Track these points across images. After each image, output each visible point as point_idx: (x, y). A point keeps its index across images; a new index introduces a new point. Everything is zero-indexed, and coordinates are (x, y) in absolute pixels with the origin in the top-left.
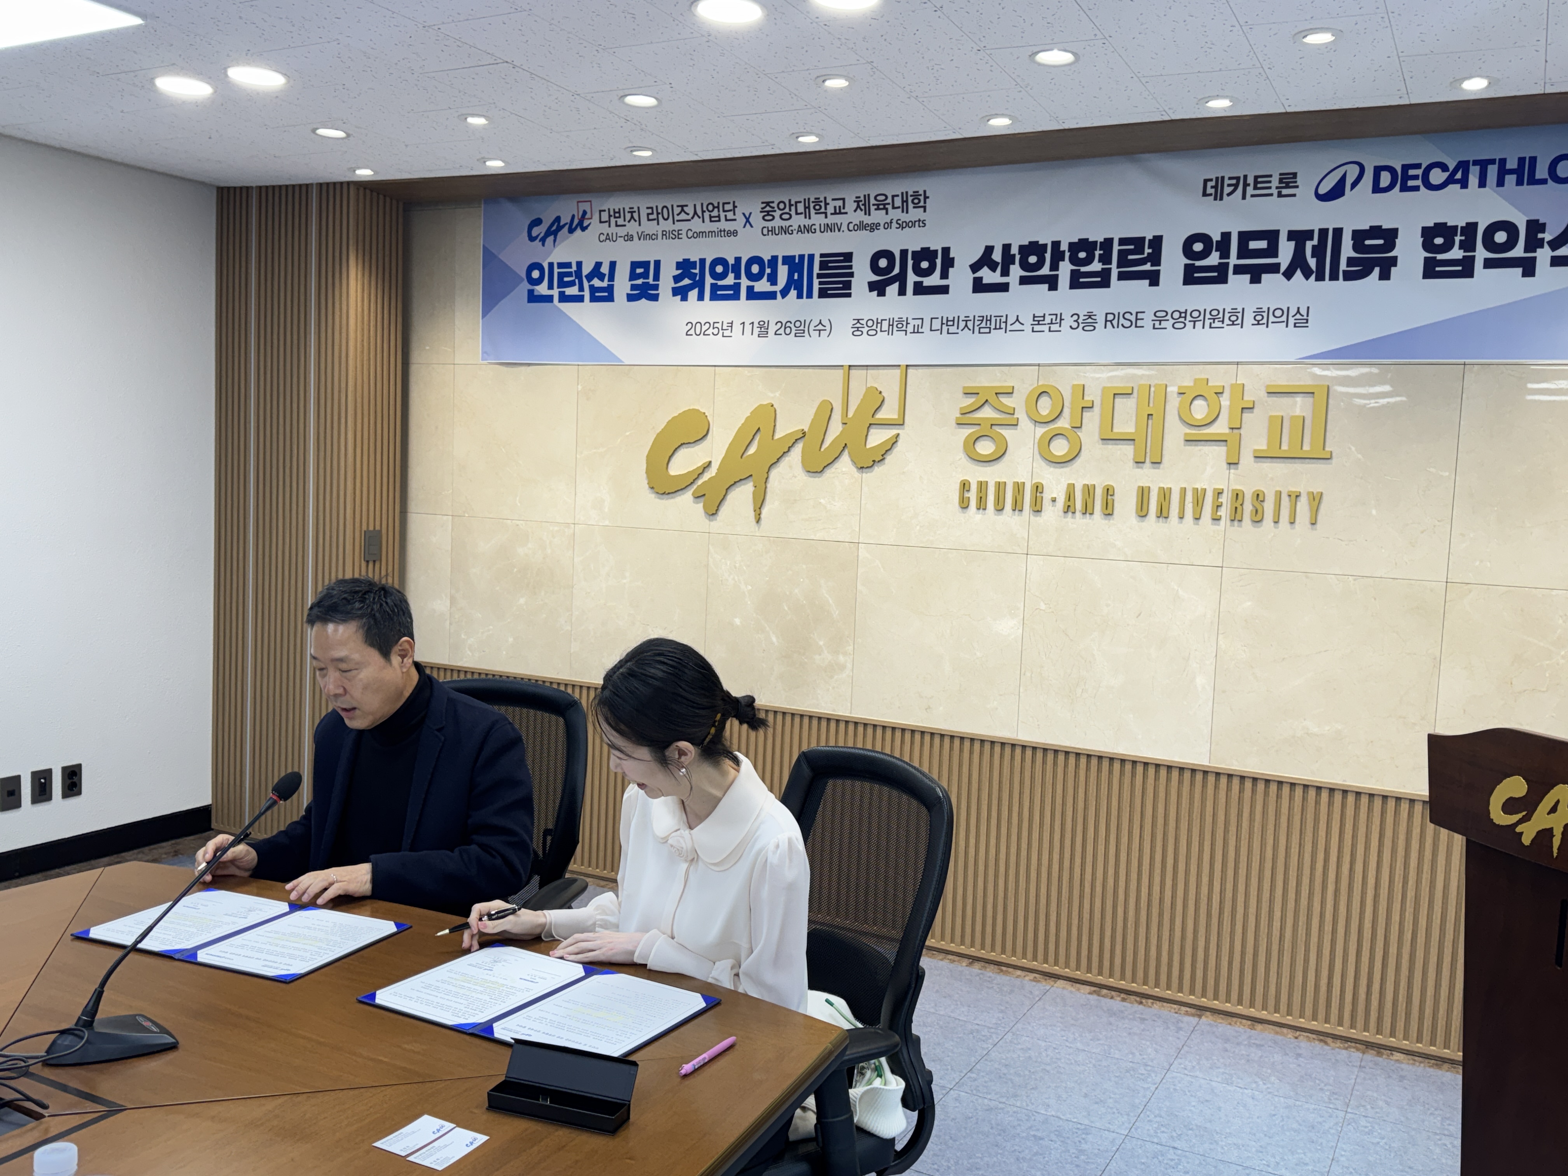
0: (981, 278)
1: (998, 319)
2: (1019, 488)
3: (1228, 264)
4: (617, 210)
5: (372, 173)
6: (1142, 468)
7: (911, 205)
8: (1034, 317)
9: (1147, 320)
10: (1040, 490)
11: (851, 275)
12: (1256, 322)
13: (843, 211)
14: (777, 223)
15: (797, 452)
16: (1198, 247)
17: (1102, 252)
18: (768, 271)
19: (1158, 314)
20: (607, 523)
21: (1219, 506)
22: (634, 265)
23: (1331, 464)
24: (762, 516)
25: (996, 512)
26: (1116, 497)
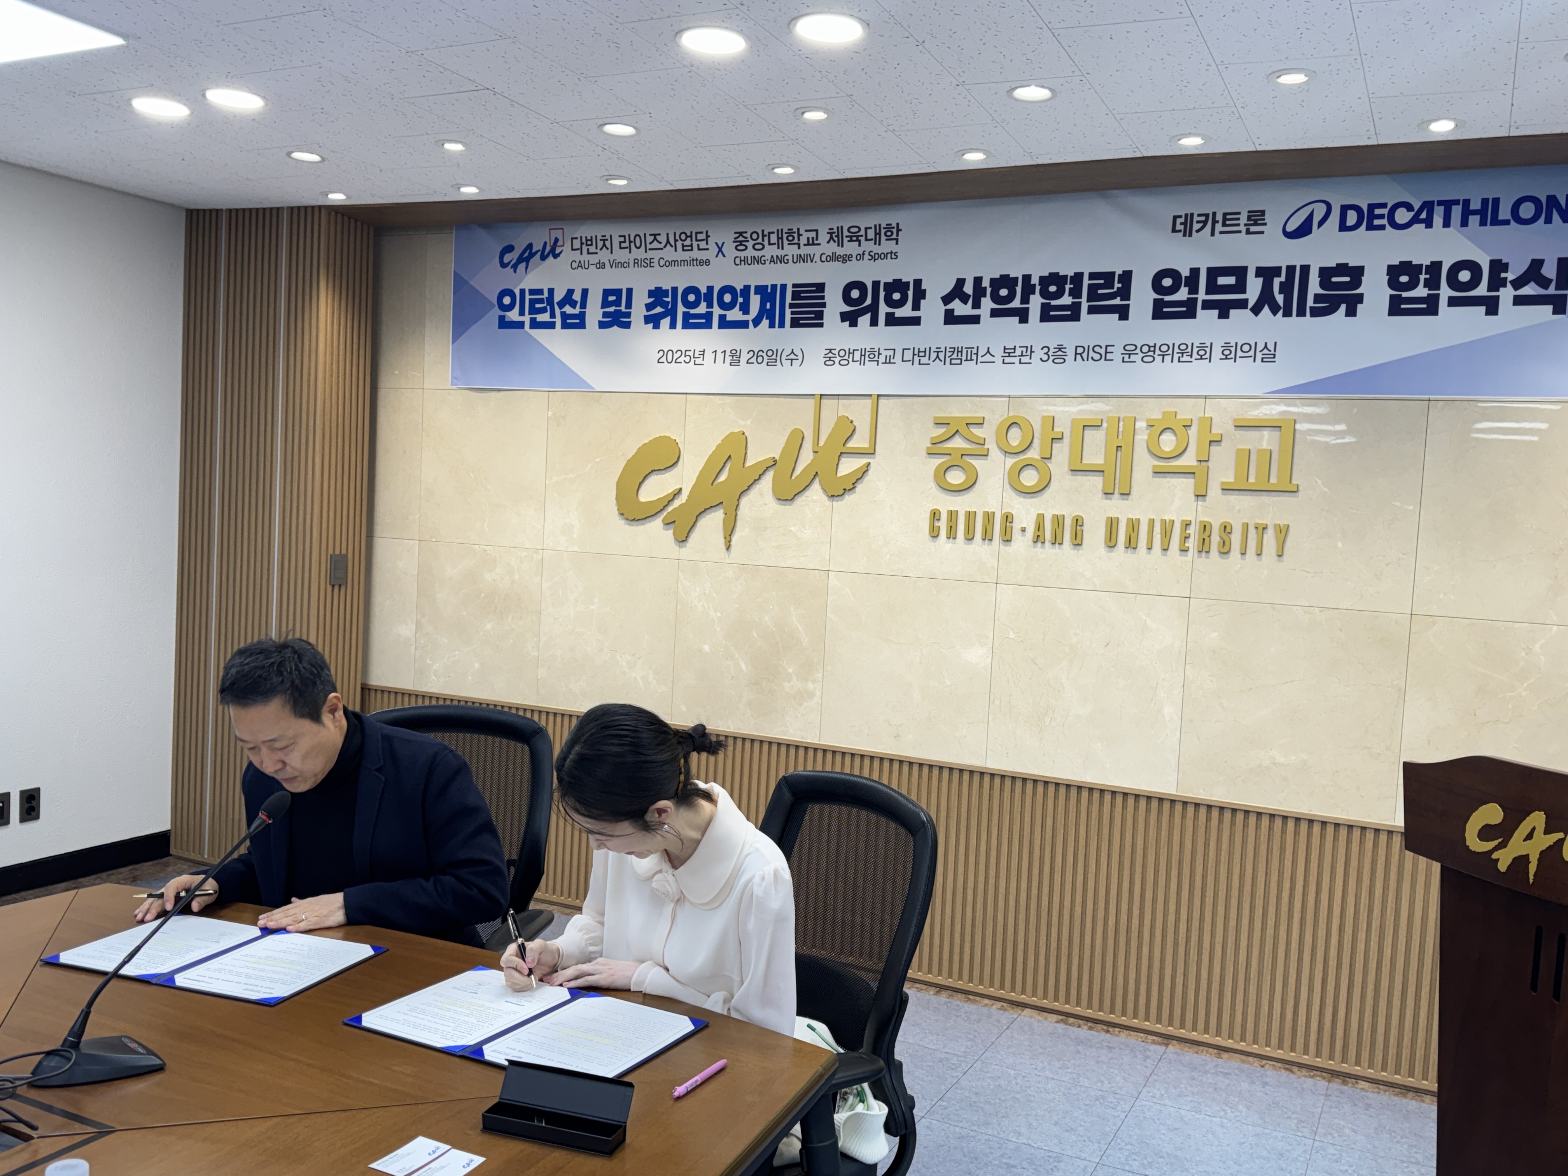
0: (953, 310)
1: (969, 350)
2: (989, 517)
3: (1197, 299)
4: (589, 238)
5: (345, 197)
6: (1111, 499)
7: (883, 237)
8: (1005, 349)
9: (1117, 353)
10: (1010, 519)
11: (824, 305)
12: (1224, 357)
13: (816, 242)
14: (750, 253)
15: (768, 480)
16: (1167, 282)
17: (1072, 286)
18: (740, 300)
19: (1127, 348)
20: (576, 549)
21: (1187, 538)
22: (607, 293)
23: (1298, 497)
24: (733, 543)
25: (966, 541)
26: (1085, 528)
